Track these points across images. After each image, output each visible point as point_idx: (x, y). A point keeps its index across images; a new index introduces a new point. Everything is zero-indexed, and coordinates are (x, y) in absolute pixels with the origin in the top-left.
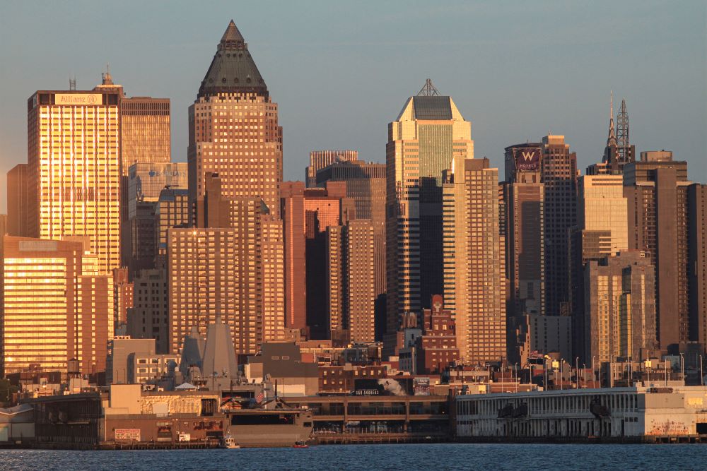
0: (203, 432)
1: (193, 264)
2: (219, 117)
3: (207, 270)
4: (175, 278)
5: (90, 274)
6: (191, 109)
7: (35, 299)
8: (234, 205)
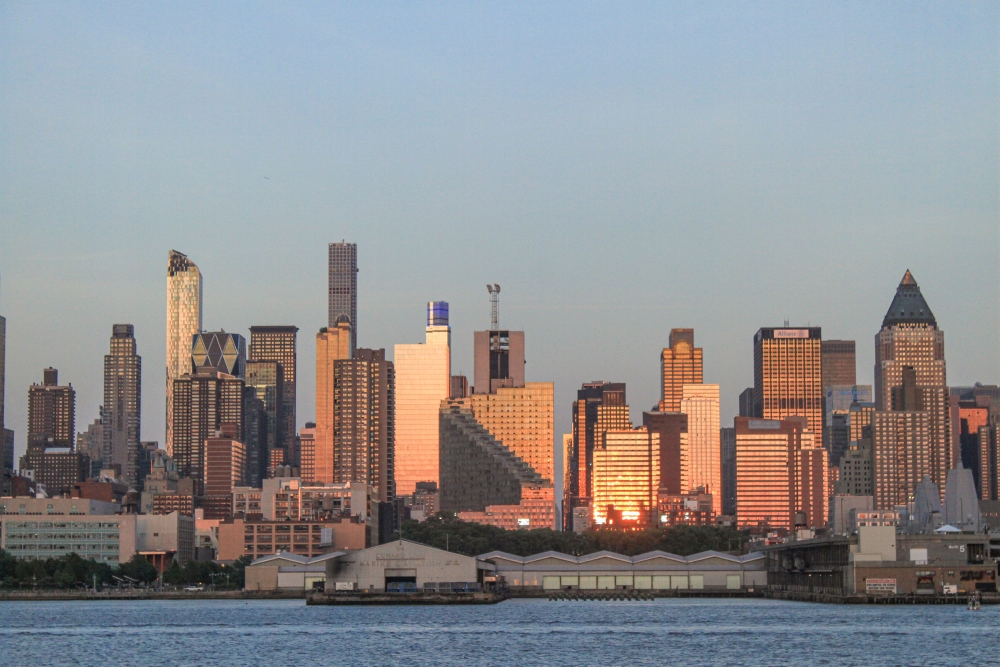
0: (972, 584)
1: (893, 441)
2: (899, 341)
3: (905, 445)
4: (878, 452)
5: (808, 448)
6: (877, 337)
7: (762, 469)
8: (926, 392)
